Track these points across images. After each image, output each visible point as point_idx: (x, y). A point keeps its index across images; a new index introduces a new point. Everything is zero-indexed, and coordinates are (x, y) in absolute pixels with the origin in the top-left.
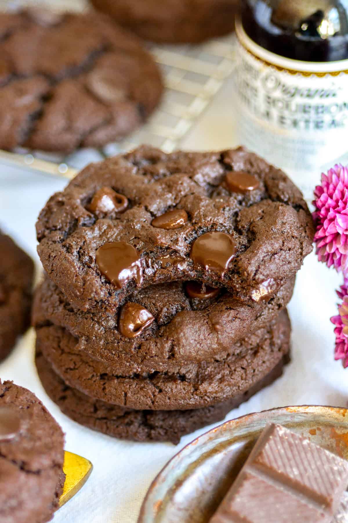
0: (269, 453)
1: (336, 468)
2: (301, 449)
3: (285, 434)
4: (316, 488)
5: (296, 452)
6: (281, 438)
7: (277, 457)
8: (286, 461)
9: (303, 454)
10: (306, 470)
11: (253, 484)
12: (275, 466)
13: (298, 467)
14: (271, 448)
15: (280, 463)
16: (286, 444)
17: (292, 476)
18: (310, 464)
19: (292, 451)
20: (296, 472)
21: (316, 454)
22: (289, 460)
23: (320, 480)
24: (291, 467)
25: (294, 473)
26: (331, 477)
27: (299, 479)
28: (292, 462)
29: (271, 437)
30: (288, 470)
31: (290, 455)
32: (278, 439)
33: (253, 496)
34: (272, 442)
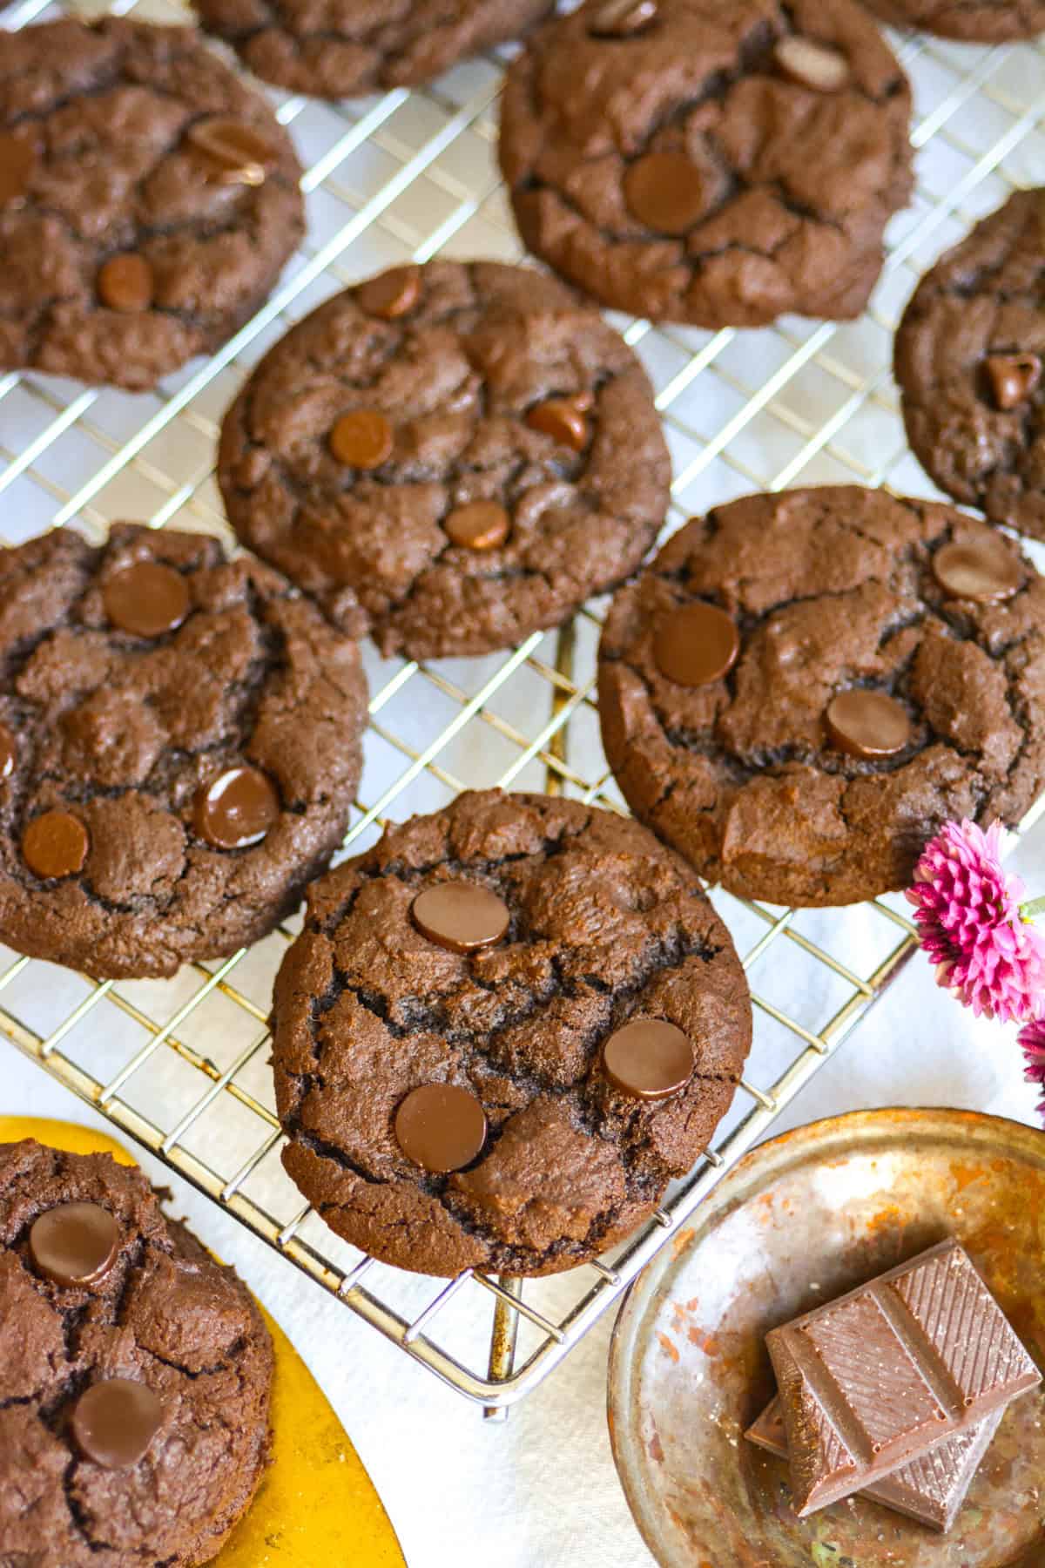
0: (919, 1283)
3: (961, 1268)
7: (927, 1294)
10: (958, 1338)
11: (862, 1313)
20: (941, 1332)
21: (990, 1321)
27: (939, 1344)
29: (936, 1261)
31: (948, 1303)
33: (852, 1330)
34: (933, 1269)
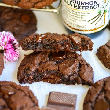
1: (72, 96)
2: (60, 95)
4: (68, 103)
5: (59, 96)
6: (54, 94)
8: (57, 99)
9: (62, 96)
12: (55, 101)
13: (61, 99)
14: (52, 97)
15: (56, 100)
16: (56, 95)
17: (60, 102)
18: (65, 98)
19: (58, 96)
22: (58, 98)
23: (69, 100)
24: (60, 100)
25: (61, 101)
26: (71, 99)
28: (60, 98)
30: (59, 101)
32: (53, 94)
